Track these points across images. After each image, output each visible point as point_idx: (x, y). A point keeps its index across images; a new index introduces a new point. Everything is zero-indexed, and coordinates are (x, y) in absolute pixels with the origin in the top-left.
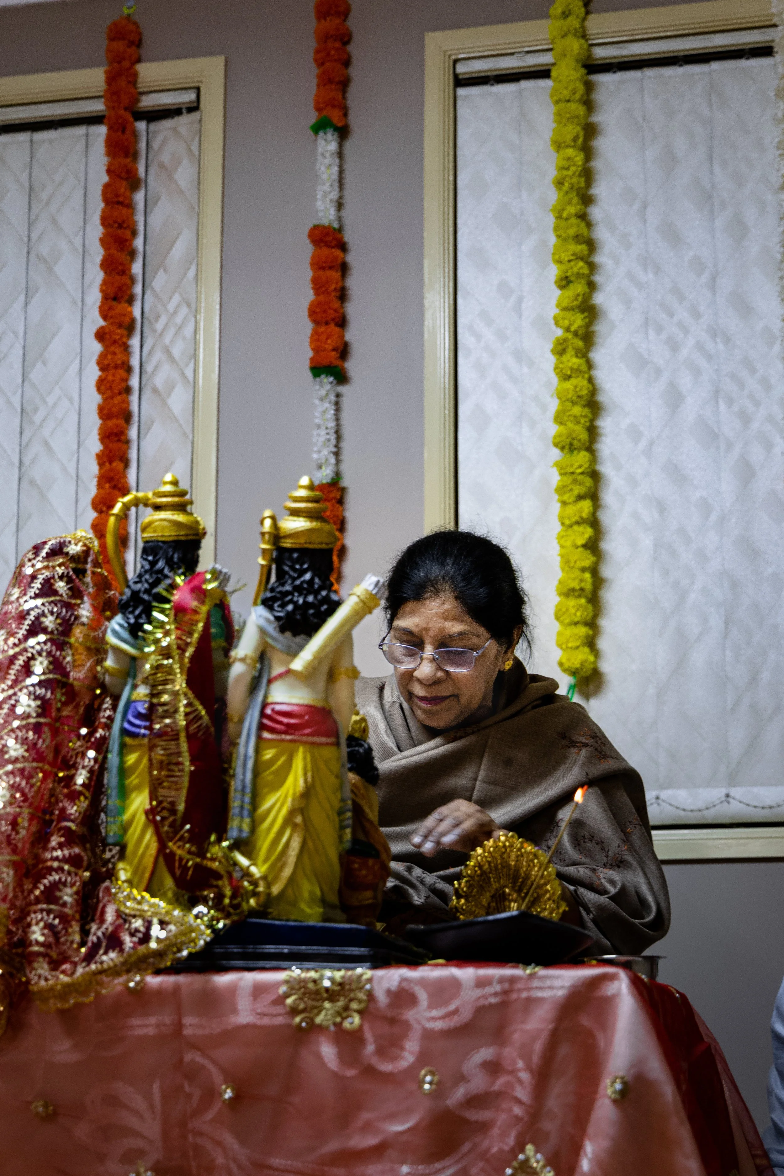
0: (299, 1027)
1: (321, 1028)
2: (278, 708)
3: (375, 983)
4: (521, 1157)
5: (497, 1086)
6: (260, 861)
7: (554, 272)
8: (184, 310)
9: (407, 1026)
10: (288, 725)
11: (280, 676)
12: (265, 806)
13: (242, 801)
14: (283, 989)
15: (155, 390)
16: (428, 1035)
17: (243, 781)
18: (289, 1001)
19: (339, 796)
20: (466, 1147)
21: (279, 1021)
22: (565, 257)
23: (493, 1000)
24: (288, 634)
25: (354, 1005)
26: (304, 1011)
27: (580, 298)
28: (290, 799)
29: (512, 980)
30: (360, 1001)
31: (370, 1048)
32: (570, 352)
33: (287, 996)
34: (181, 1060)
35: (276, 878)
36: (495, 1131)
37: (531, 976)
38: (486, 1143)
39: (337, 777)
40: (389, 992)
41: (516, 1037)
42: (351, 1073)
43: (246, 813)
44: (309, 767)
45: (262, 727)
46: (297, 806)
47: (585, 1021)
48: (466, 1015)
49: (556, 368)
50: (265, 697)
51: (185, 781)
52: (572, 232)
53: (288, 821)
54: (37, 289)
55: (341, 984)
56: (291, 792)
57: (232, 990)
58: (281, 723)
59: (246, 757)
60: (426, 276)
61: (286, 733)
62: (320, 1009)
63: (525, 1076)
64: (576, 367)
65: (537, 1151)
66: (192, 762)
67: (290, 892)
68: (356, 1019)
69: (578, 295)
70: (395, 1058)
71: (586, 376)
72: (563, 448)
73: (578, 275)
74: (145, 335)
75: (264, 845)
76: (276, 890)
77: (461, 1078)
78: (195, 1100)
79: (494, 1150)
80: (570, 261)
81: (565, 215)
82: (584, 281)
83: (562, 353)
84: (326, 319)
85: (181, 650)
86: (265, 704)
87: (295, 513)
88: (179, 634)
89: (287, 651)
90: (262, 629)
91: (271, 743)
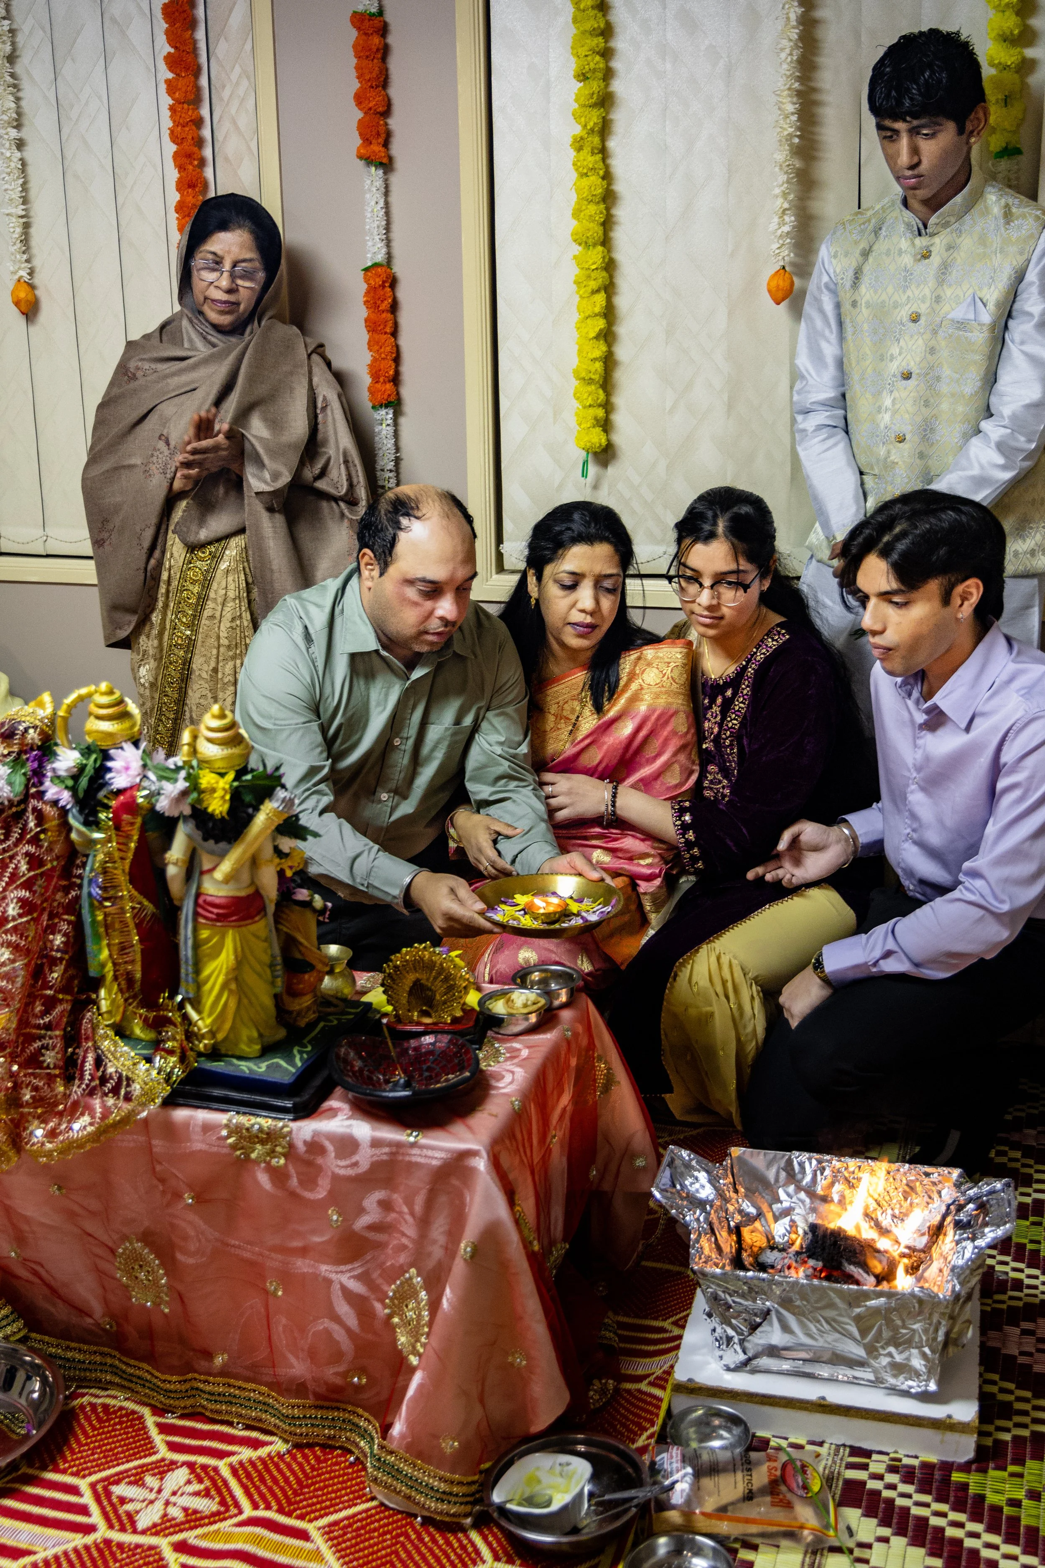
0: (238, 1157)
1: (256, 1162)
2: (209, 899)
3: (294, 1135)
4: (407, 1275)
5: (389, 1219)
6: (205, 1014)
7: (572, 65)
8: (245, 83)
9: (319, 1169)
10: (218, 914)
11: (208, 871)
12: (206, 973)
13: (187, 970)
14: (224, 1133)
15: (227, 159)
16: (335, 1178)
17: (186, 955)
18: (231, 1141)
19: (269, 952)
20: (368, 1257)
21: (225, 1151)
22: (583, 51)
23: (385, 1158)
24: (211, 842)
25: (279, 1149)
26: (242, 1148)
27: (595, 96)
28: (224, 971)
29: (399, 1145)
30: (283, 1147)
31: (294, 1182)
32: (587, 149)
33: (228, 1137)
34: (154, 1169)
35: (219, 1029)
36: (389, 1251)
37: (414, 1145)
38: (383, 1257)
39: (266, 940)
40: (305, 1142)
41: (402, 1188)
42: (279, 1193)
43: (190, 979)
44: (239, 946)
45: (196, 914)
46: (230, 977)
47: (455, 1182)
48: (364, 1166)
49: (574, 164)
50: (199, 887)
51: (138, 957)
52: (589, 25)
53: (225, 986)
54: (114, 54)
55: (268, 1134)
56: (225, 966)
57: (187, 1124)
58: (213, 913)
59: (186, 936)
60: (459, 60)
61: (218, 920)
62: (253, 1151)
63: (408, 1217)
64: (594, 166)
65: (418, 1275)
66: (141, 941)
67: (232, 1036)
68: (282, 1161)
70: (312, 1190)
71: (601, 173)
72: (580, 244)
73: (594, 71)
74: (213, 101)
75: (208, 1002)
76: (220, 1036)
77: (362, 1211)
78: (169, 1196)
79: (389, 1264)
80: (587, 55)
81: (582, 7)
82: (600, 75)
83: (579, 149)
84: (370, 109)
85: (122, 859)
86: (198, 895)
87: (210, 740)
88: (121, 847)
89: (212, 853)
90: (189, 837)
91: (206, 927)
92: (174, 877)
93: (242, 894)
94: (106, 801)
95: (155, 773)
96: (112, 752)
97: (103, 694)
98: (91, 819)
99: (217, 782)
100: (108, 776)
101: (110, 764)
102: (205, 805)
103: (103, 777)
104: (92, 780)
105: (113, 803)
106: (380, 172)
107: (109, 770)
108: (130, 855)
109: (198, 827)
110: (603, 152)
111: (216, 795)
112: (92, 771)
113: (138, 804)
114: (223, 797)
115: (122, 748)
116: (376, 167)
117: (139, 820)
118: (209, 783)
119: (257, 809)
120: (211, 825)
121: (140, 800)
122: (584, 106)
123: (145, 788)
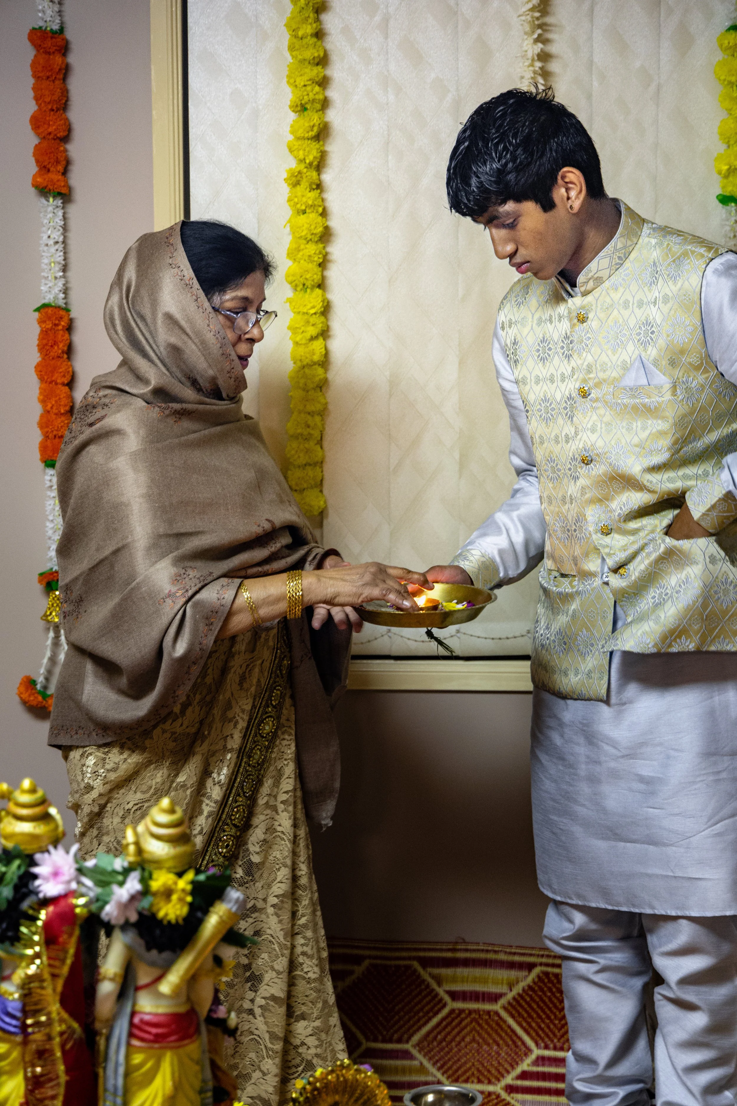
2: (147, 1018)
7: (289, 96)
10: (156, 1035)
11: (147, 986)
12: (136, 1103)
13: (114, 1102)
17: (114, 1085)
19: (200, 1076)
22: (301, 81)
24: (154, 952)
27: (316, 129)
28: (159, 1099)
32: (305, 184)
39: (197, 1063)
44: (176, 1068)
45: (131, 1035)
49: (290, 200)
50: (134, 1005)
51: (62, 1090)
56: (160, 1094)
58: (149, 1033)
59: (117, 1063)
60: (154, 84)
61: (155, 1041)
64: (310, 203)
66: (67, 1072)
69: (313, 126)
71: (318, 210)
72: (296, 286)
73: (314, 101)
80: (305, 86)
81: (300, 34)
82: (318, 106)
83: (296, 184)
84: (50, 134)
85: (54, 976)
86: (133, 1014)
87: (158, 837)
88: (52, 962)
89: (152, 964)
90: (129, 949)
91: (140, 1050)
92: (109, 995)
93: (182, 1009)
94: (31, 912)
95: (91, 878)
96: (38, 857)
97: (24, 792)
98: (10, 934)
99: (176, 883)
100: (37, 883)
101: (36, 870)
102: (154, 909)
103: (26, 885)
104: (17, 888)
105: (43, 915)
106: (59, 202)
107: (35, 877)
108: (65, 970)
109: (141, 934)
110: (319, 186)
111: (175, 897)
112: (15, 880)
113: (74, 915)
114: (181, 900)
115: (48, 851)
116: (54, 197)
117: (77, 932)
118: (164, 885)
119: (206, 912)
120: (158, 932)
121: (78, 910)
122: (304, 138)
123: (82, 895)
